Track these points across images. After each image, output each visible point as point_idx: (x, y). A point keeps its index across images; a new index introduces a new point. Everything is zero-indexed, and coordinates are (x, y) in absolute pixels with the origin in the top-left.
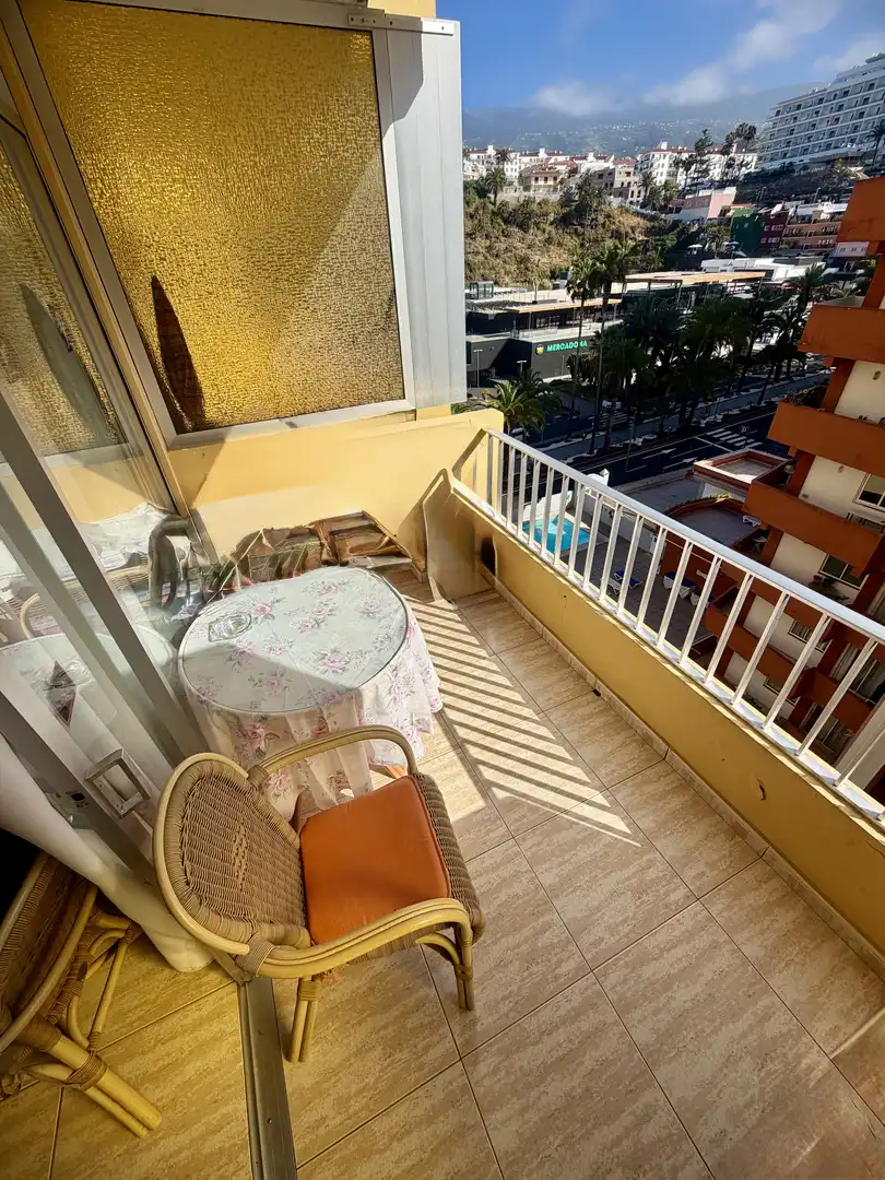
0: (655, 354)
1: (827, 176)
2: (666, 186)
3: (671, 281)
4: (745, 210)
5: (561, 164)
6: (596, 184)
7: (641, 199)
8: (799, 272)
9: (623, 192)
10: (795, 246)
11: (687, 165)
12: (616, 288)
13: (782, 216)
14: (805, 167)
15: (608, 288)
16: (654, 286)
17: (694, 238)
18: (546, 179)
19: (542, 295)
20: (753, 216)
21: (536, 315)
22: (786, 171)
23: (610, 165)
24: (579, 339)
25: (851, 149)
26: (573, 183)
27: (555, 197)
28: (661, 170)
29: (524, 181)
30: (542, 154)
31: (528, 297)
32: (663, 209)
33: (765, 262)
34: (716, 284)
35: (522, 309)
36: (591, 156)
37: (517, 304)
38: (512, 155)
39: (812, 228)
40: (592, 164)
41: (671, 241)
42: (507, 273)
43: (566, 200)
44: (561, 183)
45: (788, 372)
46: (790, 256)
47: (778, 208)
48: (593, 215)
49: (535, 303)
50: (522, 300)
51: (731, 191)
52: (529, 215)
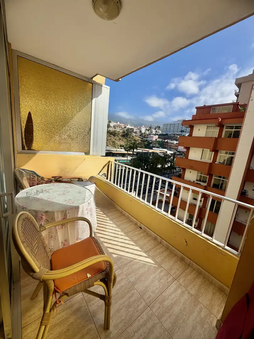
0: (145, 165)
1: (174, 137)
2: (144, 133)
3: (147, 151)
4: (160, 140)
5: (123, 126)
6: (130, 130)
7: (139, 135)
8: (172, 152)
9: (136, 133)
10: (170, 148)
11: (148, 130)
12: (135, 150)
13: (167, 142)
14: (170, 135)
15: (133, 150)
16: (143, 151)
17: (151, 143)
18: (119, 128)
19: (118, 150)
20: (162, 141)
21: (117, 154)
22: (167, 134)
23: (133, 127)
24: (127, 160)
25: (178, 133)
26: (125, 129)
27: (121, 131)
28: (143, 130)
29: (114, 127)
30: (118, 123)
32: (144, 137)
33: (166, 150)
34: (156, 153)
35: (113, 152)
36: (129, 125)
38: (112, 122)
39: (173, 145)
40: (129, 127)
41: (146, 143)
42: (110, 144)
43: (124, 132)
44: (122, 129)
45: (173, 172)
46: (170, 149)
47: (166, 141)
48: (129, 136)
49: (116, 151)
50: (113, 150)
51: (157, 136)
52: (115, 134)
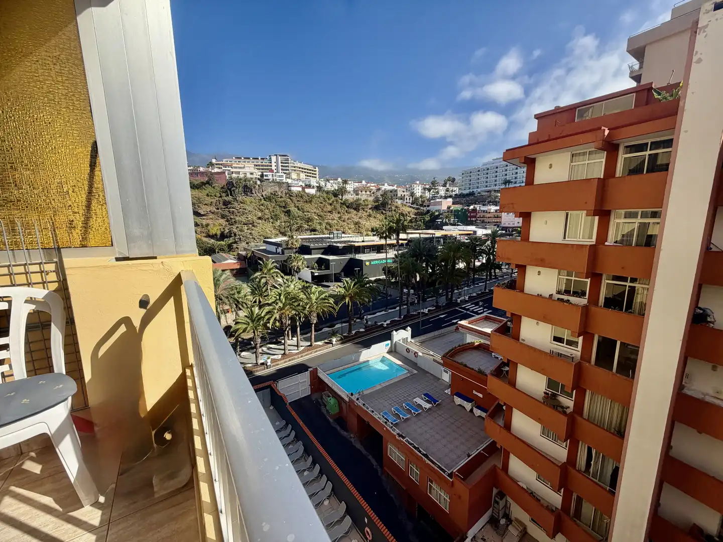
0: (427, 265)
1: (489, 197)
2: (421, 197)
3: (430, 234)
4: (458, 207)
5: (373, 186)
6: (389, 194)
7: (411, 201)
8: (489, 232)
9: (402, 198)
10: (483, 222)
11: (429, 190)
12: (402, 236)
13: (474, 210)
14: (479, 193)
15: (398, 235)
16: (422, 236)
17: (437, 217)
18: (366, 191)
19: (366, 238)
20: (462, 209)
21: (364, 247)
22: (472, 194)
23: (395, 188)
24: (386, 259)
25: (497, 188)
26: (379, 194)
27: (371, 199)
28: (418, 191)
29: (356, 192)
30: (364, 182)
31: (361, 239)
32: (421, 205)
33: (473, 228)
34: (451, 236)
35: (356, 244)
36: (386, 184)
37: (355, 242)
38: (350, 182)
39: (488, 215)
40: (386, 187)
41: (427, 218)
42: (350, 229)
43: (377, 200)
44: (373, 193)
45: (495, 275)
46: (483, 224)
47: (472, 207)
48: (389, 206)
49: (363, 241)
50: (358, 241)
51: (450, 200)
52: (359, 205)
